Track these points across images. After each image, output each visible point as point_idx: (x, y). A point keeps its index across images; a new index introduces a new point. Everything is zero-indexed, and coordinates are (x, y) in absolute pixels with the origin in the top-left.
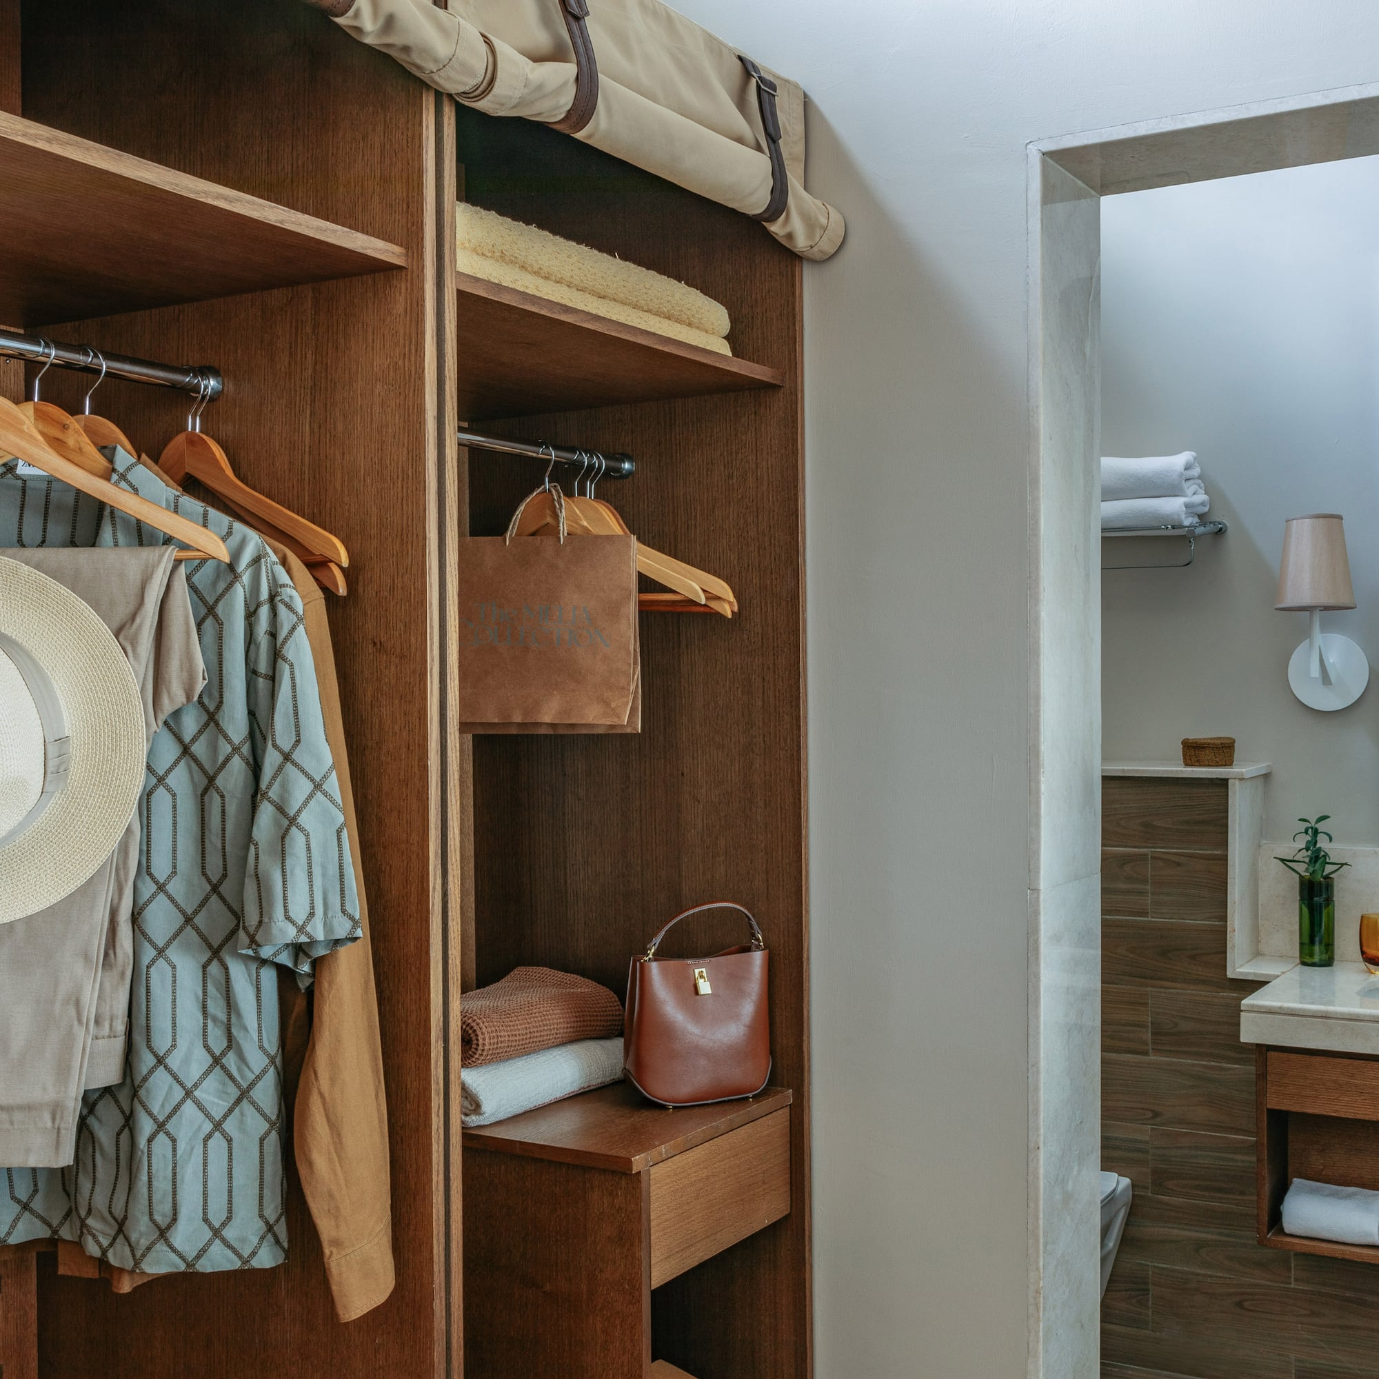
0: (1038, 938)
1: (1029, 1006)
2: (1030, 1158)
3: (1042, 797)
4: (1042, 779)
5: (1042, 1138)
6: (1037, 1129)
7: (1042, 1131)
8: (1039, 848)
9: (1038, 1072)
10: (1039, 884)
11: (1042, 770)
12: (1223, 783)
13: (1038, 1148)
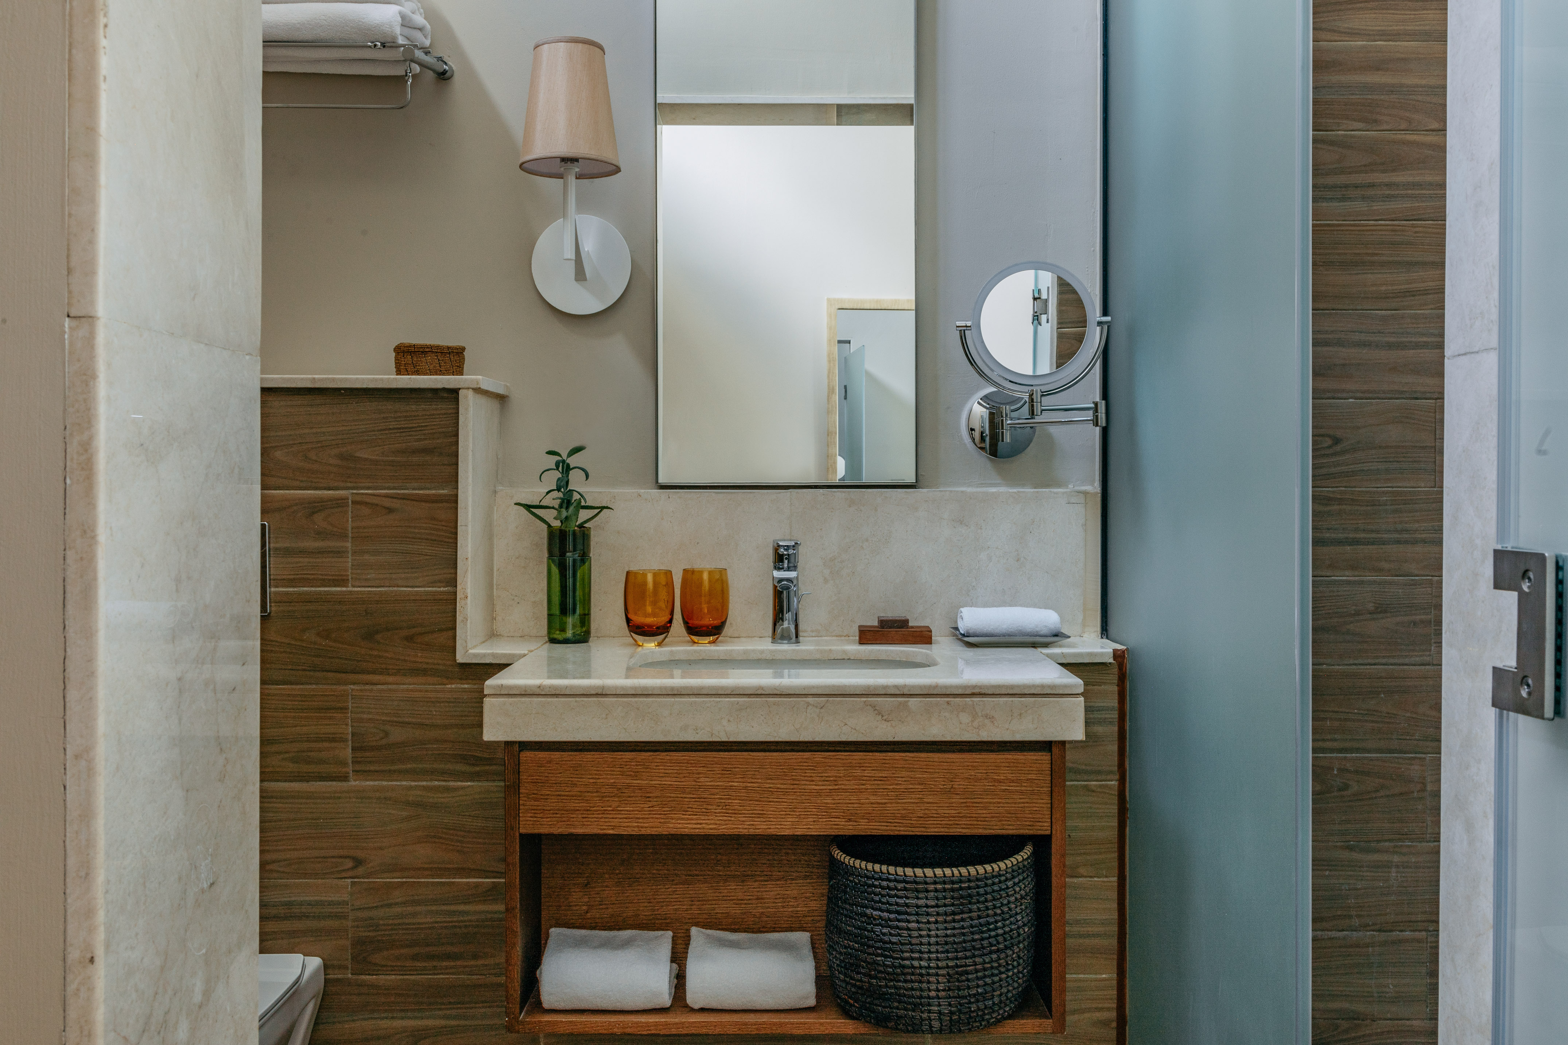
0: (91, 438)
1: (69, 607)
2: (71, 988)
3: (103, 86)
4: (103, 42)
5: (100, 936)
6: (89, 913)
7: (101, 916)
8: (93, 214)
9: (90, 772)
10: (92, 303)
11: (102, 20)
12: (453, 394)
13: (92, 960)
